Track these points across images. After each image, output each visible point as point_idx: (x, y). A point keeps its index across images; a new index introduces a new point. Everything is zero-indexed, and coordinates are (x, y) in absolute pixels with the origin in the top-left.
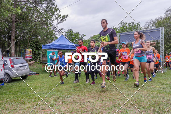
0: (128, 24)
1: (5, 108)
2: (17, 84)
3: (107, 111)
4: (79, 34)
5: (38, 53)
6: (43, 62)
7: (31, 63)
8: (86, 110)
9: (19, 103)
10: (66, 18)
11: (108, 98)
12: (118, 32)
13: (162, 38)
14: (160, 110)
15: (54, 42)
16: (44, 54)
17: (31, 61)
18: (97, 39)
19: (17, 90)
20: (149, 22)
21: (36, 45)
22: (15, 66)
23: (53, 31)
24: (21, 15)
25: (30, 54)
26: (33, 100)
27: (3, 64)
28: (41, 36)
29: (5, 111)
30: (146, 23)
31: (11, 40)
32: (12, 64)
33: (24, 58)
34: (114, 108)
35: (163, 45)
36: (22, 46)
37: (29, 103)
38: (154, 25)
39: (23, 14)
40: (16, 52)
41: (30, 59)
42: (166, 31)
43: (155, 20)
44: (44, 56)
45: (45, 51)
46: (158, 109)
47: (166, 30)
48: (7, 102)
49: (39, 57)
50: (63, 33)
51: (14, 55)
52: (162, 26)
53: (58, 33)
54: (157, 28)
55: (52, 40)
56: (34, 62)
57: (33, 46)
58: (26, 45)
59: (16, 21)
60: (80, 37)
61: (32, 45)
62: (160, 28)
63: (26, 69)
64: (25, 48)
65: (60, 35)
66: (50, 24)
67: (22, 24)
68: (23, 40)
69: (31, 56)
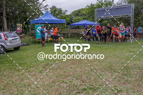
0: (103, 1)
1: (4, 75)
2: (12, 54)
4: (62, 10)
5: (28, 27)
6: (32, 35)
7: (22, 35)
8: (69, 74)
9: (15, 71)
12: (95, 8)
13: (132, 13)
14: (127, 73)
15: (41, 18)
16: (32, 28)
17: (21, 35)
18: (77, 13)
22: (8, 39)
25: (20, 28)
26: (26, 68)
28: (29, 13)
29: (3, 77)
31: (2, 16)
32: (6, 38)
34: (91, 73)
35: (133, 19)
36: (13, 21)
38: (126, 1)
40: (8, 26)
41: (21, 33)
42: (137, 7)
44: (32, 29)
45: (33, 25)
46: (126, 73)
47: (137, 5)
48: (4, 70)
49: (29, 31)
50: (48, 9)
51: (7, 30)
52: (133, 3)
53: (44, 9)
54: (129, 4)
55: (39, 16)
56: (25, 35)
57: (22, 22)
58: (16, 20)
60: (63, 12)
63: (18, 42)
65: (46, 11)
66: (36, 1)
67: (11, 2)
68: (14, 16)
69: (22, 30)
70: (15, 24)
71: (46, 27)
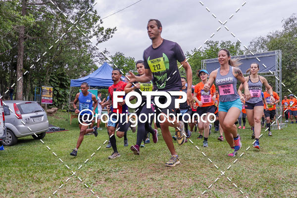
0: (219, 45)
1: (6, 190)
2: (27, 148)
3: (184, 194)
4: (135, 61)
5: (64, 94)
7: (52, 110)
8: (146, 193)
9: (31, 181)
10: (113, 33)
11: (185, 172)
12: (203, 58)
13: (278, 69)
15: (92, 75)
16: (74, 95)
17: (50, 108)
19: (27, 157)
20: (256, 41)
21: (60, 79)
22: (23, 116)
23: (89, 55)
24: (34, 27)
25: (49, 96)
26: (54, 176)
27: (3, 113)
28: (69, 65)
29: (4, 195)
30: (251, 43)
31: (16, 70)
32: (19, 113)
33: (39, 103)
36: (36, 81)
37: (48, 180)
38: (265, 46)
39: (38, 26)
40: (24, 91)
41: (50, 105)
42: (286, 57)
43: (266, 38)
45: (76, 90)
47: (286, 54)
48: (8, 179)
49: (66, 102)
50: (107, 59)
51: (21, 97)
52: (278, 49)
53: (98, 59)
54: (270, 52)
55: (88, 72)
56: (57, 109)
57: (54, 82)
58: (43, 79)
59: (25, 39)
61: (53, 80)
62: (276, 51)
63: (42, 122)
64: (40, 84)
65: (103, 63)
66: (84, 43)
67: (36, 44)
68: (38, 70)
69: (52, 99)
70: (40, 86)
71: (100, 95)
